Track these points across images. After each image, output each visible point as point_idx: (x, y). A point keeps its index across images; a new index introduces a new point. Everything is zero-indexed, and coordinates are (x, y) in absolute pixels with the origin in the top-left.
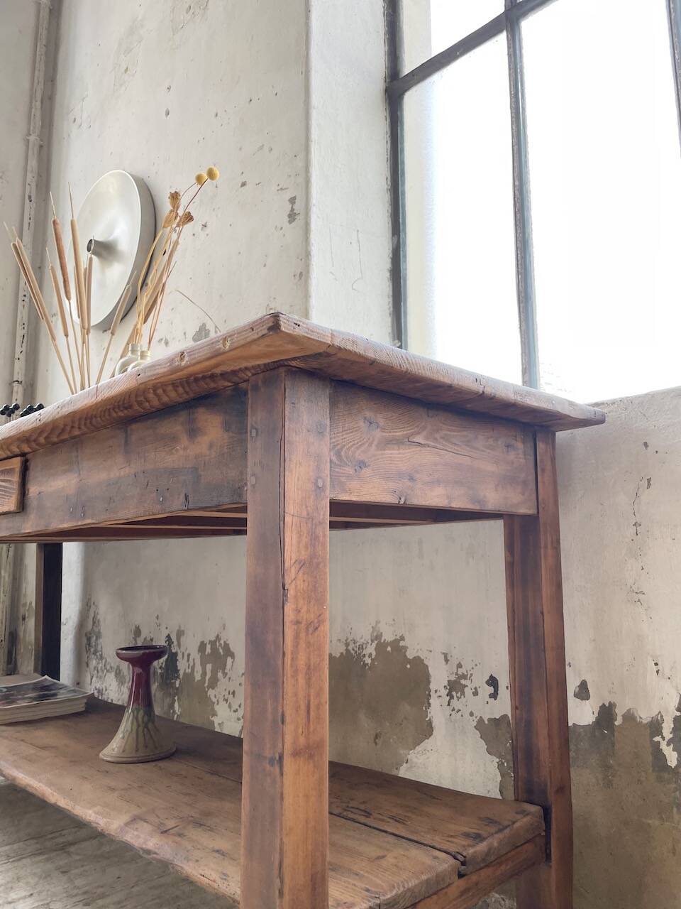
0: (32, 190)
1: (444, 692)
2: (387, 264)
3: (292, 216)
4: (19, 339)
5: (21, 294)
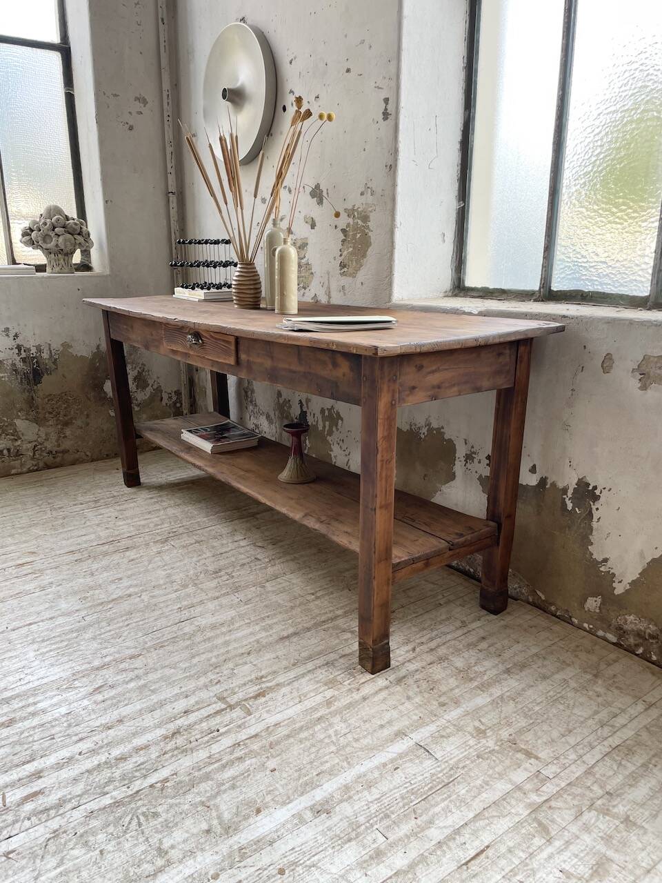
0: (163, 13)
1: (463, 459)
2: (458, 137)
3: (386, 115)
4: (169, 156)
5: (166, 115)
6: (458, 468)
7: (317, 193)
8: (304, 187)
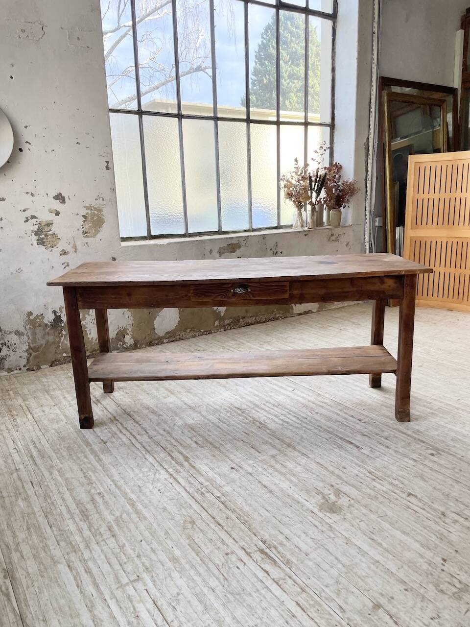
3: (107, 168)
7: (60, 197)
8: (47, 194)
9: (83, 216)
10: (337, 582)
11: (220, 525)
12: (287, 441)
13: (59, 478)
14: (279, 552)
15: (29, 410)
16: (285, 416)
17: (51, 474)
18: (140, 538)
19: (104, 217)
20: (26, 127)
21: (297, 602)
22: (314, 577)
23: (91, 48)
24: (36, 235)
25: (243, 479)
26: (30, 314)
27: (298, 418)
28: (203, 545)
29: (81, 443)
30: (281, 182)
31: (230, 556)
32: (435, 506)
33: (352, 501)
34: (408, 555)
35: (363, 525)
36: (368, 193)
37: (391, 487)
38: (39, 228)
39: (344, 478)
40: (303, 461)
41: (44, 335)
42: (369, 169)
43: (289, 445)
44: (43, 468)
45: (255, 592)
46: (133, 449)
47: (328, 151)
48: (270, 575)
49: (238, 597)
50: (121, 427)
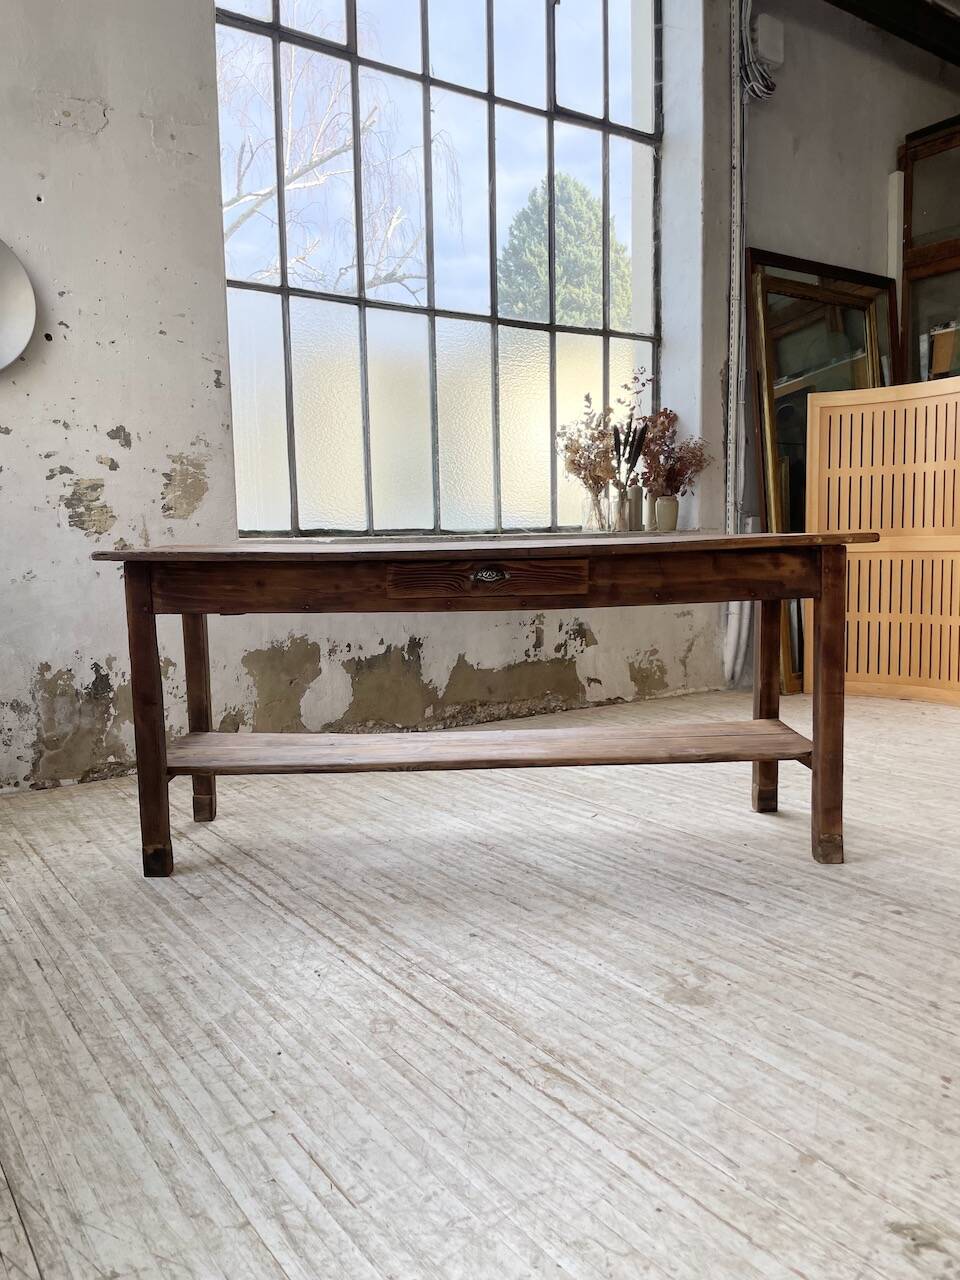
3: (218, 384)
6: (324, 664)
7: (120, 434)
8: (95, 426)
9: (166, 475)
10: (717, 1118)
11: (451, 1025)
12: (588, 892)
13: (99, 956)
14: (583, 1068)
15: (34, 850)
16: (579, 854)
17: (81, 947)
18: (277, 1048)
19: (206, 480)
20: (62, 294)
21: (630, 1152)
22: (664, 1109)
23: (197, 156)
24: (68, 505)
25: (497, 952)
26: (46, 667)
27: (608, 858)
28: (416, 1059)
29: (146, 899)
30: (559, 440)
31: (475, 1076)
32: (915, 992)
33: (735, 987)
34: (869, 1072)
35: (762, 1025)
36: (731, 468)
37: (816, 964)
38: (74, 493)
39: (714, 949)
40: (625, 924)
41: (72, 714)
42: (732, 421)
43: (593, 899)
44: (62, 939)
45: (536, 1135)
46: (259, 907)
47: (649, 387)
48: (566, 1105)
49: (497, 1144)
50: (231, 875)
